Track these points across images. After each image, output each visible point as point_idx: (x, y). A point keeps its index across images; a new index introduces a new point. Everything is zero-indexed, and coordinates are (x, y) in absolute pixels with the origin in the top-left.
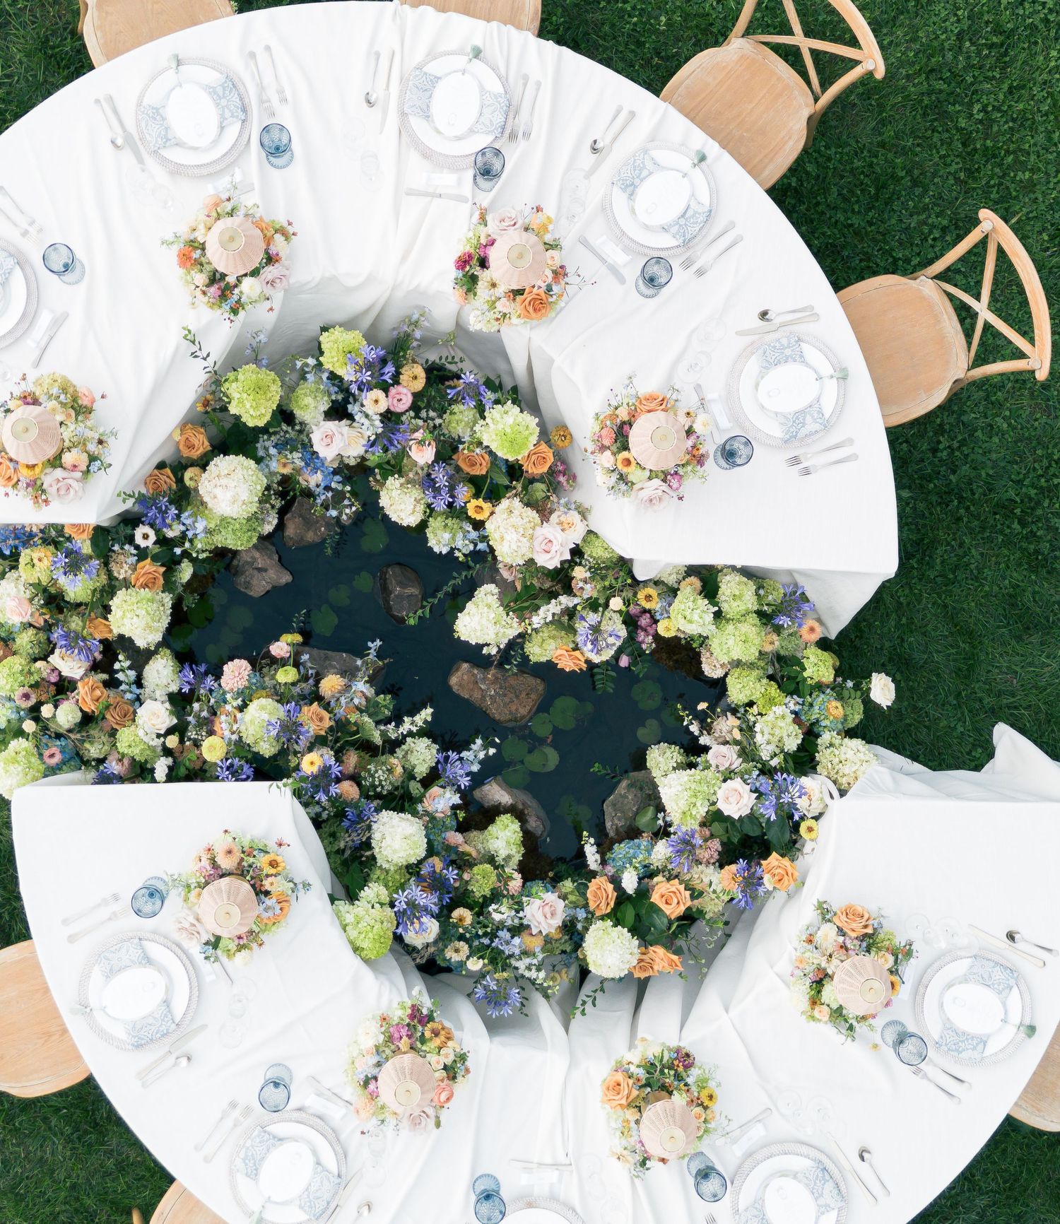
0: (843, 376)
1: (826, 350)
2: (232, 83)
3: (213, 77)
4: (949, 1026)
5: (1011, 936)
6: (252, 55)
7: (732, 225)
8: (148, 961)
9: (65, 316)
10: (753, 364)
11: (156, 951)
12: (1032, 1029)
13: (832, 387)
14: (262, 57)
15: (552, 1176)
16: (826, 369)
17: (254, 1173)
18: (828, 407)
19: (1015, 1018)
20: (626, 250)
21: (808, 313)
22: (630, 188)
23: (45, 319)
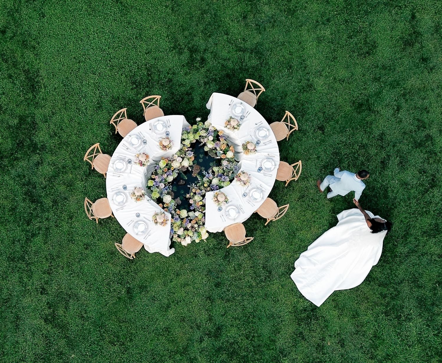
0: (159, 120)
1: (155, 122)
2: (116, 193)
3: (115, 196)
4: (240, 113)
5: (230, 105)
6: (112, 191)
7: (139, 133)
8: (228, 211)
9: (144, 217)
10: (156, 131)
11: (227, 210)
12: (241, 103)
13: (160, 122)
14: (113, 190)
15: (258, 162)
16: (158, 122)
17: (256, 199)
18: (162, 122)
19: (240, 105)
20: (141, 146)
21: (150, 124)
22: (133, 145)
23: (144, 219)
